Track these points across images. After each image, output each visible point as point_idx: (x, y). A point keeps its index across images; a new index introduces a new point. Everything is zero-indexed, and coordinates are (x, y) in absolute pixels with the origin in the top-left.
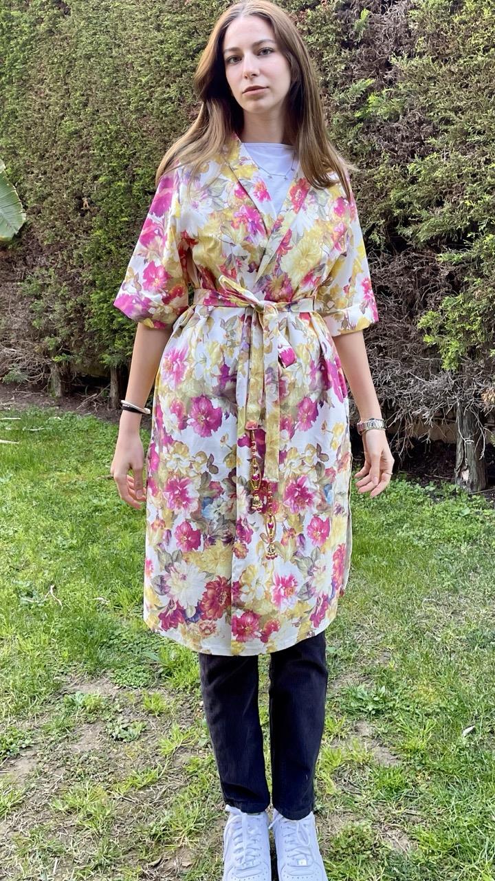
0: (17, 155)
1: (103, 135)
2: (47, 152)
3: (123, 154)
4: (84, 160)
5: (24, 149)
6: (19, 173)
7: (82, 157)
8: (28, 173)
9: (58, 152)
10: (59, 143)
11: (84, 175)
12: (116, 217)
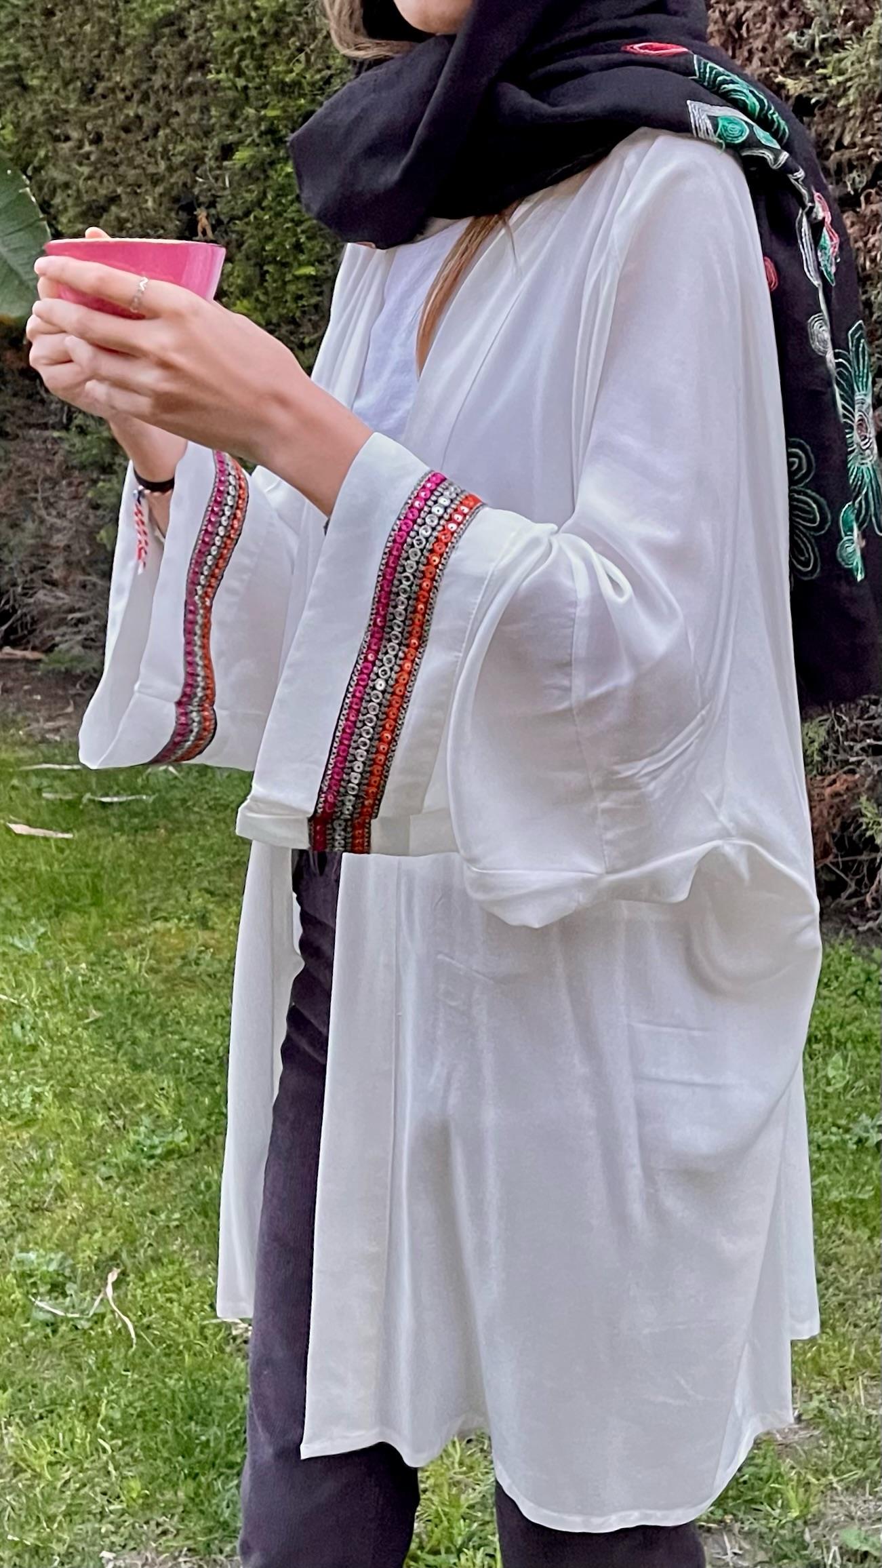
0: (25, 88)
1: (241, 27)
2: (100, 78)
3: (297, 84)
4: (196, 100)
5: (41, 72)
6: (35, 139)
7: (190, 91)
8: (57, 139)
9: (127, 81)
10: (129, 52)
11: (197, 145)
12: (285, 265)
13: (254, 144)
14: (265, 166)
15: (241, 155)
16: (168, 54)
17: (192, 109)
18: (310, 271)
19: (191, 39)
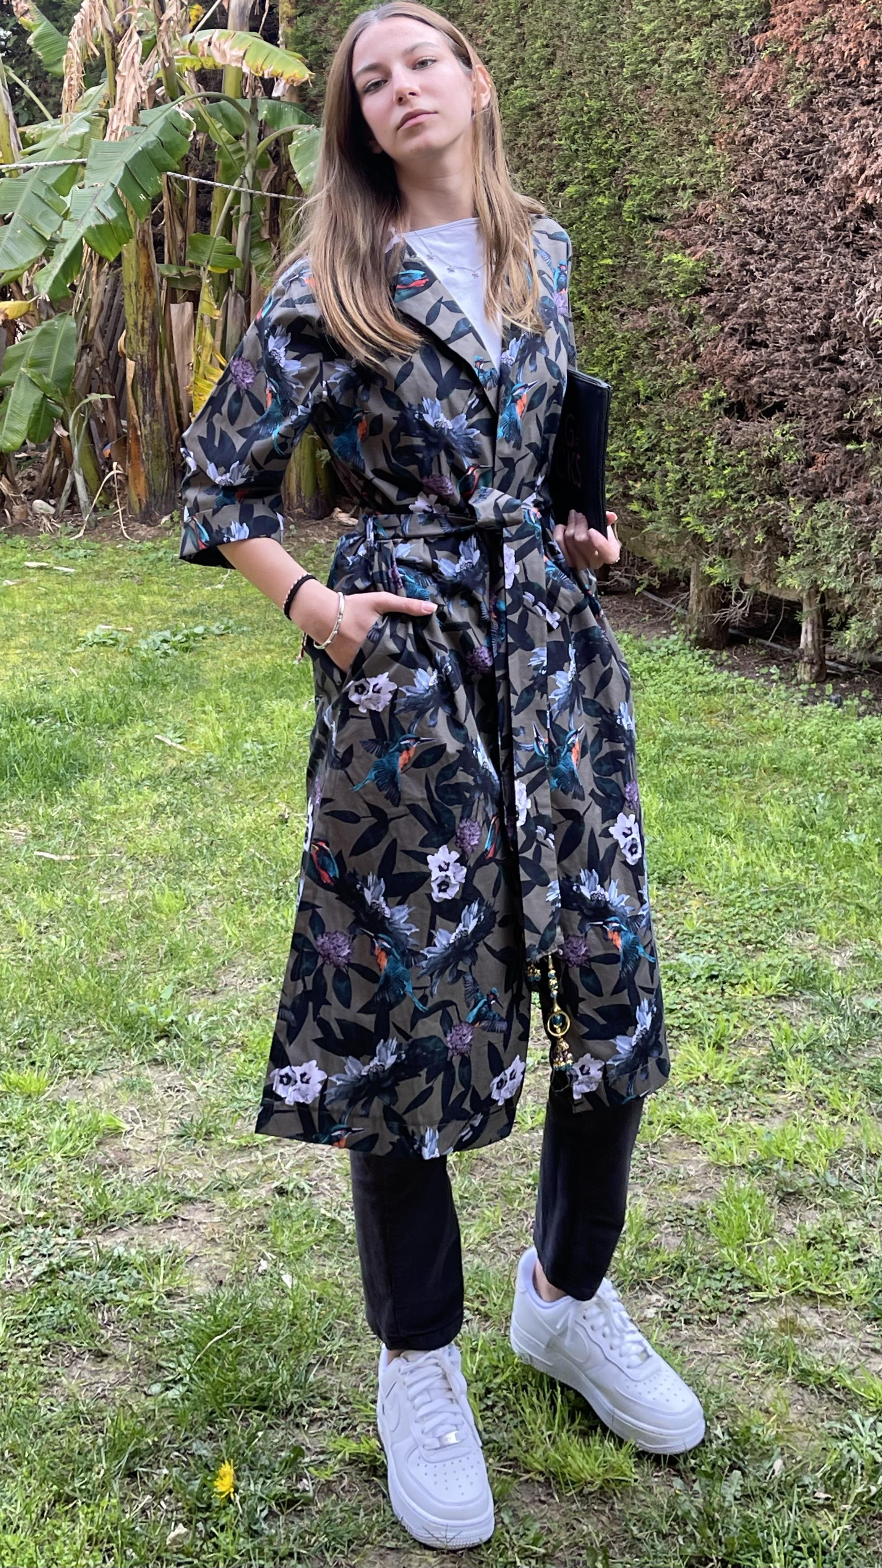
11: (543, 180)
12: (594, 257)
13: (579, 183)
14: (586, 196)
15: (571, 190)
16: (529, 126)
17: (542, 159)
18: (609, 261)
19: (545, 119)
